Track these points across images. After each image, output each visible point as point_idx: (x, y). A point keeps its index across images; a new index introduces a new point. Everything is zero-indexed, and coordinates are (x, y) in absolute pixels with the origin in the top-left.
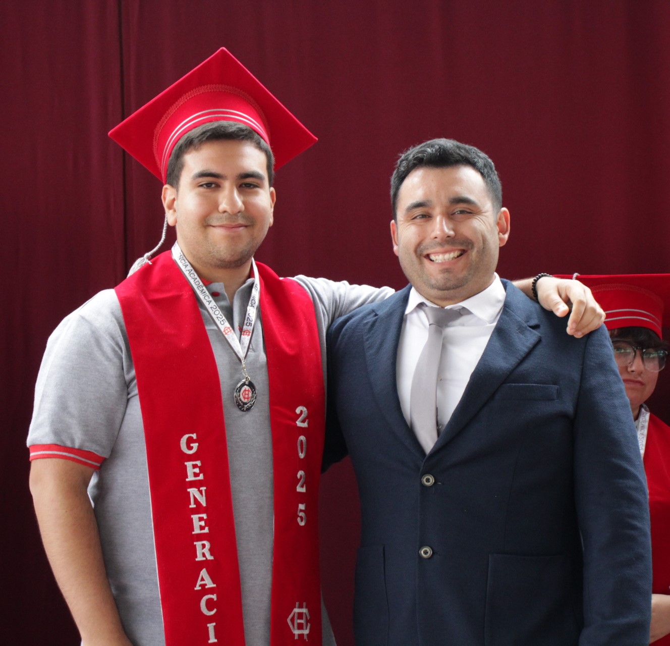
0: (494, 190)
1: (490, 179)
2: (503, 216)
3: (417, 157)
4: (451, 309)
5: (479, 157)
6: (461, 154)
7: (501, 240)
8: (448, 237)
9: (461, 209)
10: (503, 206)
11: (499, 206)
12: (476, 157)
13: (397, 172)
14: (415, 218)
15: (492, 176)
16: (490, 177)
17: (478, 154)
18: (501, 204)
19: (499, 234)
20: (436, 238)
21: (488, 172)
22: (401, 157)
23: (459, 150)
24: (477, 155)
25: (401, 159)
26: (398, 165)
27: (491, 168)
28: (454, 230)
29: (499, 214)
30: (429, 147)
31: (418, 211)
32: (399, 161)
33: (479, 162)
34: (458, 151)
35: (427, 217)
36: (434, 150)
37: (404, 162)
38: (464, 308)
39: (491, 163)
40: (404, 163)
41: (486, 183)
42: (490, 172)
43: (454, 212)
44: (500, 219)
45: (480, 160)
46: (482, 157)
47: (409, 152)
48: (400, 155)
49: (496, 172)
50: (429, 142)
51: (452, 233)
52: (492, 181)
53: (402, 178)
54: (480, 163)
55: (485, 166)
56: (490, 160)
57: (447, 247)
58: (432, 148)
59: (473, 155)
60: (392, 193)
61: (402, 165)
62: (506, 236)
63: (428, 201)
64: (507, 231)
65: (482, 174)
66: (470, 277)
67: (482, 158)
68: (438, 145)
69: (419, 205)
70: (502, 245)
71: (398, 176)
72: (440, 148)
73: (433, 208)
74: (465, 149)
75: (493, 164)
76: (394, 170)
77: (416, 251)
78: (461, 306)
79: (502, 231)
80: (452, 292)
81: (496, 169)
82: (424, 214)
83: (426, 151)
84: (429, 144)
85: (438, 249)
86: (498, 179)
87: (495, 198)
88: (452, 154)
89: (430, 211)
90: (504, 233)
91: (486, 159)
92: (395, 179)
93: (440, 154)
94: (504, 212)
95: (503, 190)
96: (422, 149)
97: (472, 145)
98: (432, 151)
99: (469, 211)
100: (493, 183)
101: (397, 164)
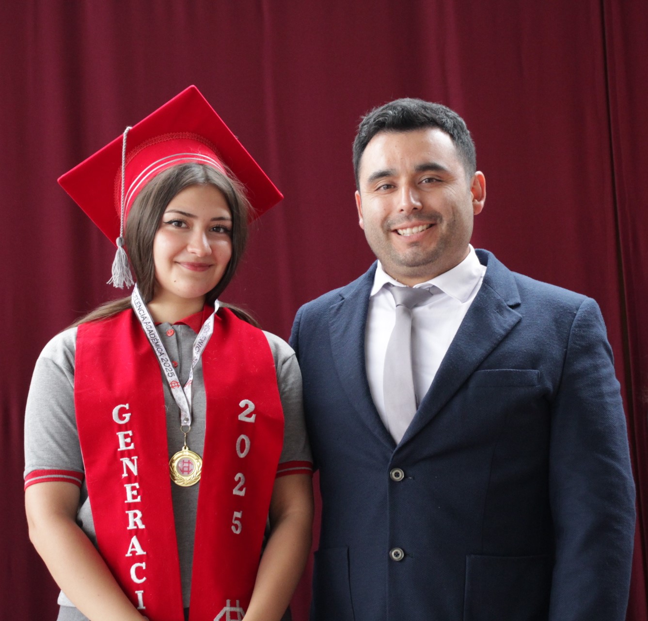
0: (467, 153)
1: (461, 141)
2: (478, 180)
3: (378, 121)
4: (420, 288)
5: (447, 116)
6: (427, 115)
7: (475, 207)
8: (415, 208)
9: (429, 177)
10: (477, 170)
11: (472, 170)
12: (445, 117)
13: (359, 138)
14: (379, 188)
15: (463, 137)
16: (461, 139)
17: (448, 113)
18: (475, 167)
19: (473, 201)
20: (402, 210)
21: (458, 133)
22: (362, 120)
23: (425, 111)
24: (446, 115)
25: (362, 123)
26: (360, 129)
27: (462, 128)
28: (421, 201)
29: (473, 178)
30: (391, 110)
31: (382, 182)
32: (360, 126)
33: (447, 123)
34: (423, 111)
35: (391, 187)
36: (396, 112)
37: (365, 126)
38: (434, 286)
39: (462, 123)
40: (366, 128)
41: (457, 145)
42: (461, 133)
43: (421, 180)
44: (475, 184)
45: (448, 120)
46: (451, 115)
47: (371, 114)
48: (362, 117)
49: (468, 132)
50: (391, 103)
51: (418, 204)
52: (463, 143)
53: (364, 145)
54: (449, 123)
55: (455, 126)
56: (460, 119)
57: (414, 220)
58: (395, 111)
59: (442, 115)
60: (354, 160)
61: (363, 130)
62: (482, 203)
63: (392, 169)
64: (483, 197)
65: (452, 136)
66: (441, 251)
67: (451, 118)
68: (401, 106)
69: (382, 175)
70: (477, 213)
71: (359, 141)
72: (403, 109)
73: (398, 177)
74: (432, 109)
75: (464, 123)
76: (356, 134)
77: (382, 226)
78: (430, 284)
79: (477, 197)
80: (422, 267)
81: (468, 129)
82: (388, 183)
83: (388, 114)
84: (392, 106)
85: (405, 223)
86: (471, 140)
87: (467, 162)
88: (416, 116)
89: (395, 181)
90: (480, 200)
91: (456, 118)
92: (356, 145)
93: (403, 116)
94: (479, 176)
95: (477, 151)
96: (384, 112)
97: (440, 103)
98: (395, 113)
99: (438, 178)
100: (464, 145)
101: (358, 128)
